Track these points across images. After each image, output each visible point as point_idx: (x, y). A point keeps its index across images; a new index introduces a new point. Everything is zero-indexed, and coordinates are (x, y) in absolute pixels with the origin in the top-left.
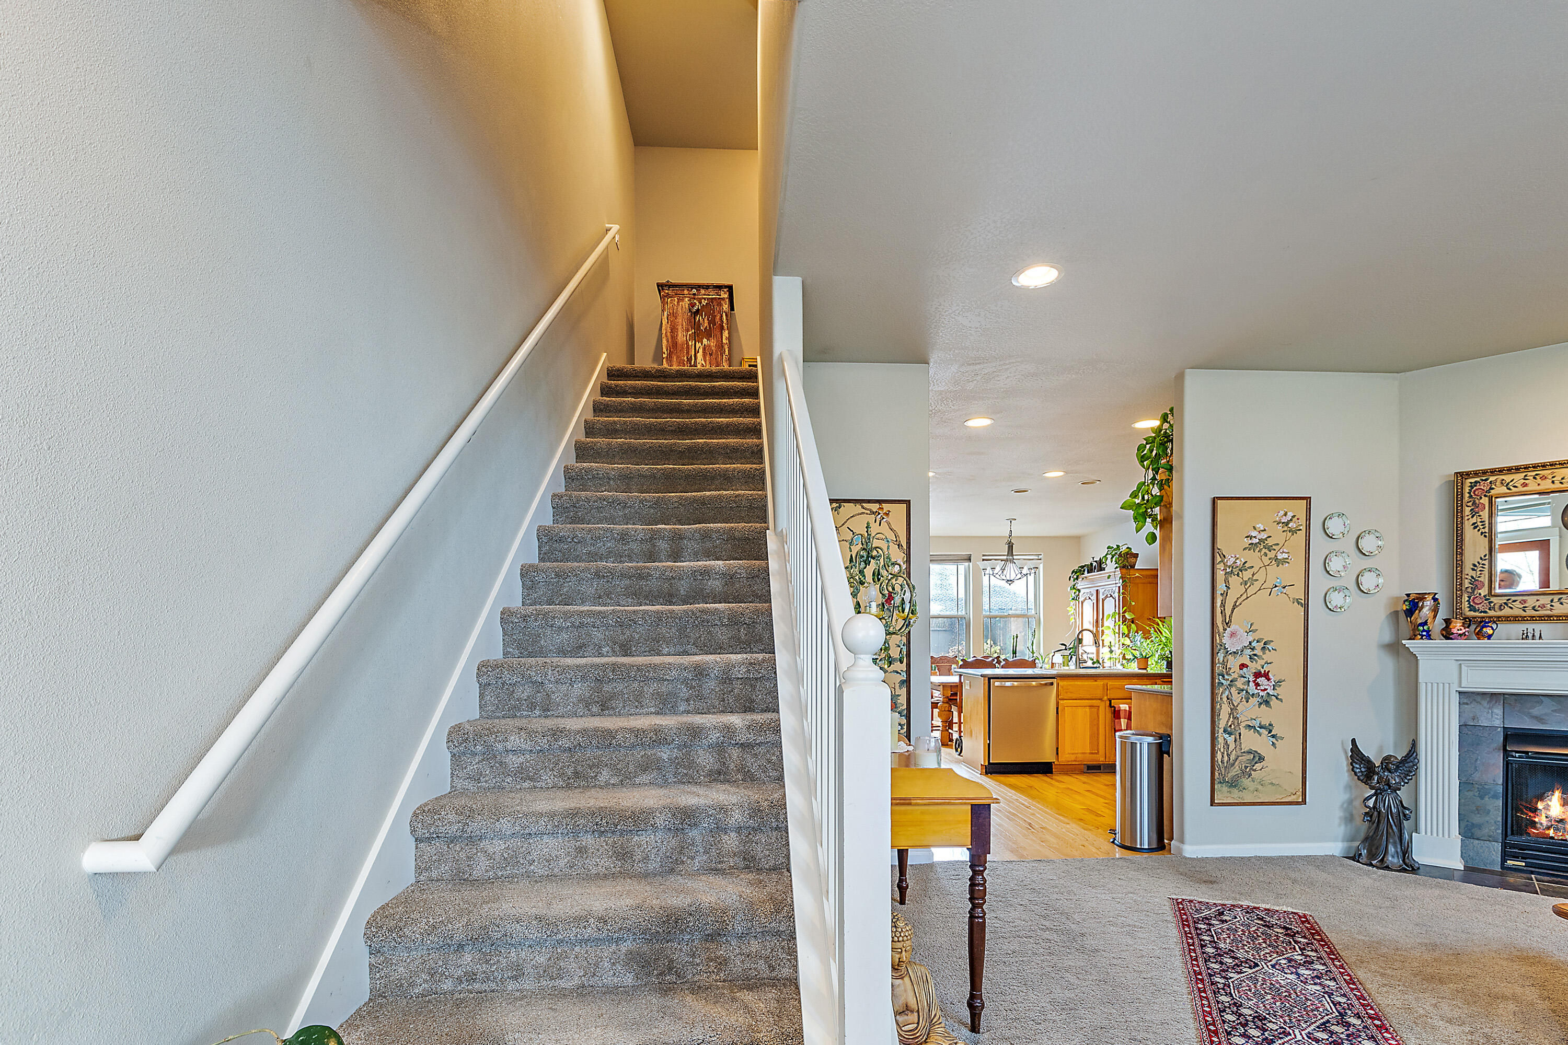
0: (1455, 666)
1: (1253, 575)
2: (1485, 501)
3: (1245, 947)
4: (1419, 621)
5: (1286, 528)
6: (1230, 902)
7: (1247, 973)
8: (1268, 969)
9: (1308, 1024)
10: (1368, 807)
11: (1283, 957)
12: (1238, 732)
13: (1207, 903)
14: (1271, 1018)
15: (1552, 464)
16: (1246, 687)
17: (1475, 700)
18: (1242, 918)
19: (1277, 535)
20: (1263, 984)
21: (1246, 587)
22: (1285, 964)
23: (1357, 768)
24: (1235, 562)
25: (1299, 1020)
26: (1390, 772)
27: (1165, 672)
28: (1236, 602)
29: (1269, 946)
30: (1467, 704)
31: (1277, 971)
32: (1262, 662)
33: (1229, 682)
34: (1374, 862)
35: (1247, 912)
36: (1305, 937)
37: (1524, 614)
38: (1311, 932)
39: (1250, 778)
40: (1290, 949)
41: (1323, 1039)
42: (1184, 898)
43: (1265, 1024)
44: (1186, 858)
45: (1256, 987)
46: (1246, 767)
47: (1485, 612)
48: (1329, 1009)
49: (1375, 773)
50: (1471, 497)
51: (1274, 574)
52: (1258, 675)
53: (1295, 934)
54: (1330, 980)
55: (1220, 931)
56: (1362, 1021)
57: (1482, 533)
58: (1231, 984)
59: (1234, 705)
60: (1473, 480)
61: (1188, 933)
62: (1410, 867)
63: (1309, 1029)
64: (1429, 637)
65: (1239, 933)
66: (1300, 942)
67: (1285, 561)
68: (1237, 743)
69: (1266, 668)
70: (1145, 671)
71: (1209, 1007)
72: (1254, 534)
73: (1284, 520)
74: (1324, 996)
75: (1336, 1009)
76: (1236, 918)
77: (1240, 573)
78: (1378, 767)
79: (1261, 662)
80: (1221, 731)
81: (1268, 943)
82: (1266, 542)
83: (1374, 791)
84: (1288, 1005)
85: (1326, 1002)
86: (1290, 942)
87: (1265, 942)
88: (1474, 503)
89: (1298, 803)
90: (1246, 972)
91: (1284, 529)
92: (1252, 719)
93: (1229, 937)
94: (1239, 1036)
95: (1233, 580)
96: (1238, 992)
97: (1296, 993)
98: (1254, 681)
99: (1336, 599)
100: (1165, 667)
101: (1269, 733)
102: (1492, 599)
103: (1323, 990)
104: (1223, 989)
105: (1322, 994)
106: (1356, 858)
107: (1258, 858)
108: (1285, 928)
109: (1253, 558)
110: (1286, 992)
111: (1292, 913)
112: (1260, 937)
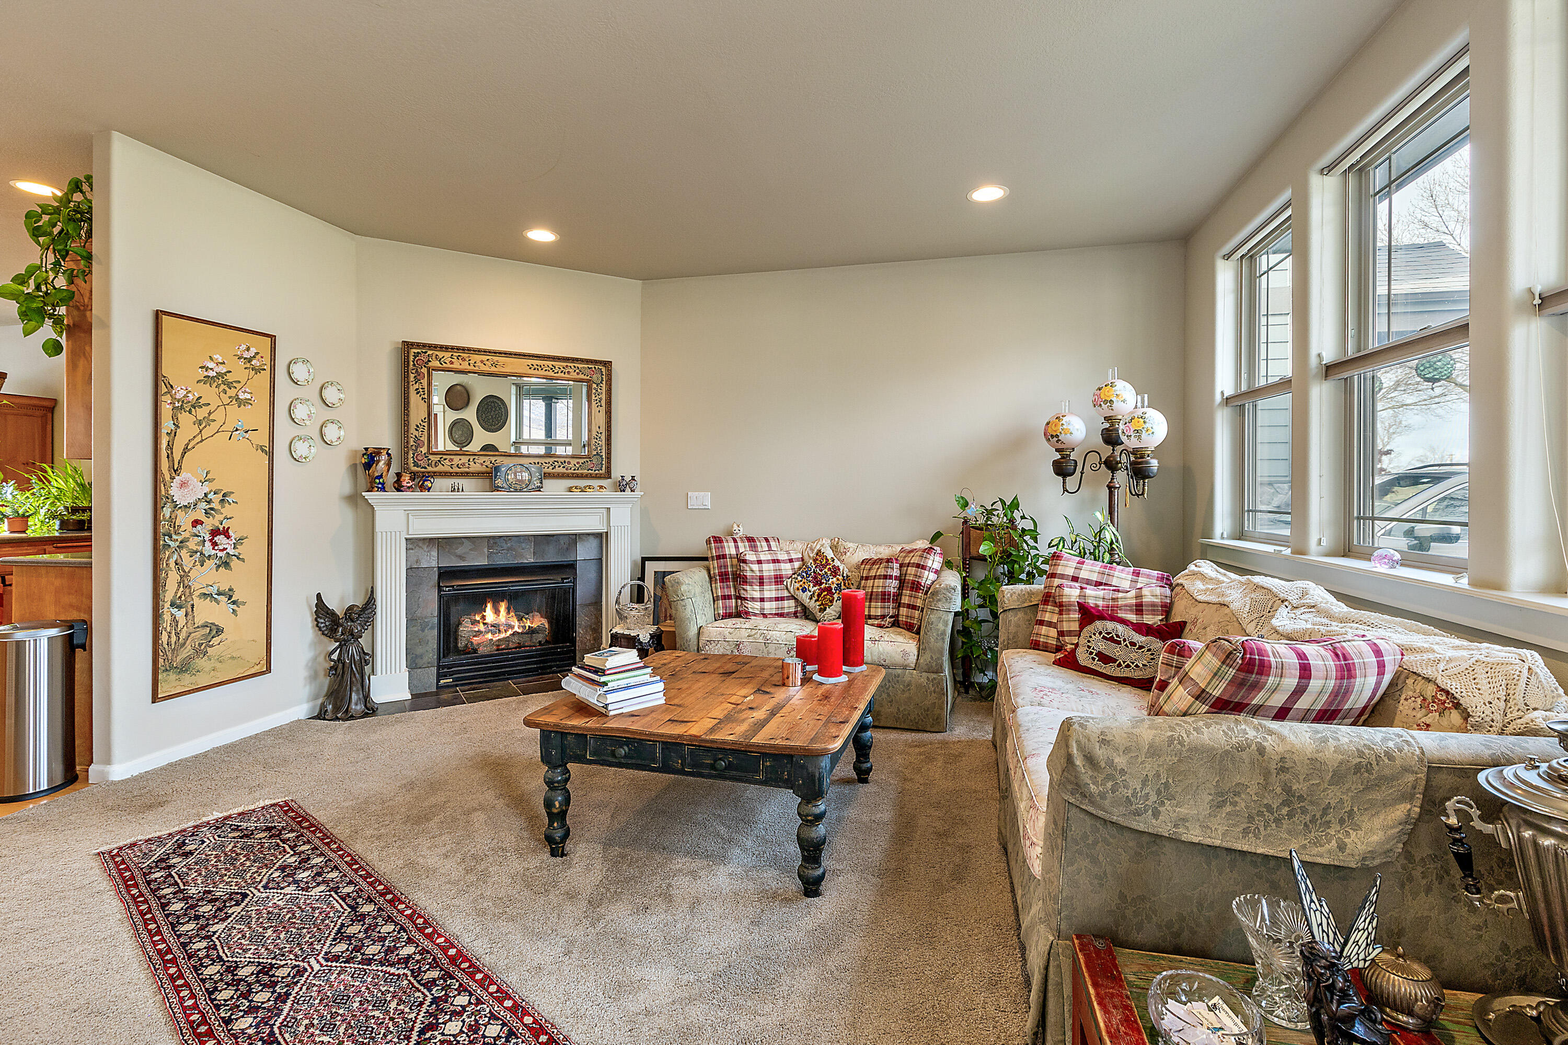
0: (402, 515)
1: (210, 413)
2: (424, 370)
3: (225, 878)
4: (376, 474)
5: (248, 365)
6: (191, 824)
7: (235, 914)
8: (260, 894)
9: (322, 942)
10: (332, 660)
11: (275, 868)
12: (190, 604)
13: (159, 837)
14: (278, 962)
15: (469, 349)
16: (200, 548)
17: (418, 545)
18: (211, 838)
19: (239, 372)
20: (258, 919)
21: (201, 428)
22: (279, 876)
23: (322, 623)
24: (186, 396)
25: (312, 944)
26: (353, 621)
27: (57, 534)
28: (188, 444)
29: (255, 861)
30: (412, 549)
31: (272, 891)
32: (221, 517)
33: (178, 543)
34: (339, 715)
35: (218, 828)
36: (292, 831)
37: (451, 470)
38: (297, 822)
39: (206, 657)
40: (280, 853)
41: (342, 953)
42: (121, 844)
43: (273, 976)
44: (114, 783)
45: (250, 928)
46: (200, 645)
47: (425, 468)
48: (340, 909)
49: (339, 625)
50: (414, 365)
51: (236, 416)
52: (215, 532)
53: (280, 831)
54: (331, 871)
55: (184, 870)
56: (376, 904)
57: (423, 399)
58: (217, 943)
59: (184, 571)
60: (416, 351)
61: (138, 897)
62: (370, 710)
63: (325, 949)
64: (383, 489)
65: (212, 862)
66: (288, 840)
67: (247, 402)
68: (189, 617)
69: (226, 524)
70: (23, 535)
71: (193, 996)
72: (211, 365)
73: (246, 355)
74: (331, 895)
75: (348, 905)
76: (203, 842)
77: (193, 409)
78: (342, 618)
79: (219, 517)
80: (167, 605)
81: (252, 858)
82: (225, 377)
83: (338, 643)
84: (294, 930)
85: (334, 902)
86: (278, 845)
87: (248, 859)
88: (417, 371)
89: (262, 673)
90: (233, 913)
91: (246, 366)
92: (208, 586)
93: (200, 874)
94: (243, 1017)
95: (184, 417)
96: (229, 948)
97: (300, 908)
98: (211, 540)
99: (301, 449)
100: (57, 527)
101: (229, 599)
102: (430, 457)
103: (328, 888)
104: (207, 956)
105: (328, 893)
106: (321, 715)
107: (216, 750)
108: (269, 829)
109: (209, 394)
110: (288, 912)
111: (272, 805)
112: (241, 854)
